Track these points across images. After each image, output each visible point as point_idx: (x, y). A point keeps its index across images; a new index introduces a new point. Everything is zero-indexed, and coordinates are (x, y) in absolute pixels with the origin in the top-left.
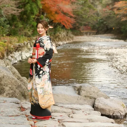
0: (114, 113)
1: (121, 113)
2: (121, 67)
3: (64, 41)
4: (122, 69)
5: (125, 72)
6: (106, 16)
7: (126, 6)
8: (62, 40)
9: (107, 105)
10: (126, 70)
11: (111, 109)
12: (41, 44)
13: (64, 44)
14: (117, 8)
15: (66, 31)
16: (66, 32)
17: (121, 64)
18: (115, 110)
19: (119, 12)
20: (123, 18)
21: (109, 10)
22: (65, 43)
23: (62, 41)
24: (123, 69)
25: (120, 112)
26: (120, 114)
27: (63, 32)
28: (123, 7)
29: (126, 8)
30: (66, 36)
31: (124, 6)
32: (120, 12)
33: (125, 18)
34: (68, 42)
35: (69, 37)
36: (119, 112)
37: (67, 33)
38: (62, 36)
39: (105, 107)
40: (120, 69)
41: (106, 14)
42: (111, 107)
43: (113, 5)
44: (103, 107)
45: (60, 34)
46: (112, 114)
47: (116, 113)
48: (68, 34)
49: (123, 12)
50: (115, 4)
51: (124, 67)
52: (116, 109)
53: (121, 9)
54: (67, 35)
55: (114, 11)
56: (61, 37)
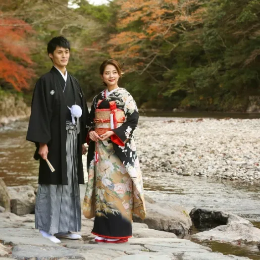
0: (170, 226)
1: (183, 225)
2: (148, 160)
3: (11, 115)
4: (151, 162)
5: (159, 168)
6: (92, 64)
7: (132, 42)
8: (8, 115)
9: (157, 212)
10: (160, 163)
11: (165, 220)
12: (119, 103)
13: (10, 122)
14: (115, 47)
15: (14, 96)
16: (13, 98)
17: (147, 153)
18: (173, 220)
19: (119, 54)
20: (129, 66)
21: (99, 51)
22: (14, 119)
23: (7, 117)
24: (154, 163)
25: (181, 223)
26: (182, 227)
27: (8, 98)
28: (127, 44)
29: (132, 45)
30: (14, 106)
31: (129, 43)
32: (121, 54)
33: (132, 67)
34: (18, 118)
35: (20, 109)
36: (179, 224)
37: (16, 99)
38: (6, 106)
39: (155, 217)
40: (147, 163)
41: (92, 60)
42: (164, 216)
43: (107, 41)
44: (150, 217)
45: (4, 103)
46: (167, 227)
47: (175, 226)
48: (17, 102)
49: (128, 55)
50: (109, 39)
51: (155, 159)
52: (173, 218)
53: (122, 49)
54: (16, 104)
55: (108, 53)
56: (5, 108)
